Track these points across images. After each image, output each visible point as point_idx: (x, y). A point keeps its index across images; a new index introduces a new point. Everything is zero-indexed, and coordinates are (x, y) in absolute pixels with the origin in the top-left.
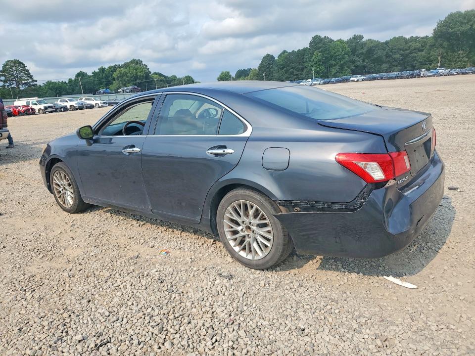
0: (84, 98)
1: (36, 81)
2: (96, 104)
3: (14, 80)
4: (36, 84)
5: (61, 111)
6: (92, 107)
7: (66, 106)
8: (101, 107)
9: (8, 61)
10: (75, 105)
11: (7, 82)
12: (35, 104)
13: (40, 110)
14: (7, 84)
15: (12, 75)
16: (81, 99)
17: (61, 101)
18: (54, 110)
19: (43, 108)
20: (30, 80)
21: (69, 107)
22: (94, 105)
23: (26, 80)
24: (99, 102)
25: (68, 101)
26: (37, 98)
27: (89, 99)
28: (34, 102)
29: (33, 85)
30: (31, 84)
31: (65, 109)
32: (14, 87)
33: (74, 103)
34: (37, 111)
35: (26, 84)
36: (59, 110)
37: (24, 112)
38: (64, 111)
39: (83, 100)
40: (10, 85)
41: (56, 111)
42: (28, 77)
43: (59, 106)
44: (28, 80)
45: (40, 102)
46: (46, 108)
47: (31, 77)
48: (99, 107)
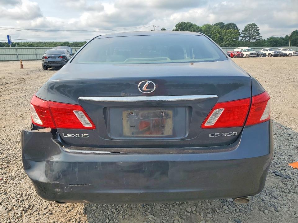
0: (282, 49)
1: (261, 37)
2: (289, 53)
3: (248, 36)
4: (261, 39)
5: (261, 57)
6: (285, 55)
7: (266, 54)
8: (293, 56)
9: (248, 25)
10: (272, 53)
11: (244, 37)
12: (245, 51)
13: (247, 55)
14: (244, 39)
15: (249, 33)
16: (280, 49)
17: (263, 50)
18: (256, 55)
19: (249, 54)
20: (258, 36)
21: (267, 54)
22: (288, 54)
23: (255, 36)
24: (292, 52)
25: (268, 50)
26: (248, 47)
27: (285, 50)
28: (245, 50)
29: (259, 39)
30: (258, 38)
31: (264, 55)
32: (247, 41)
33: (272, 52)
34: (245, 55)
35: (255, 39)
36: (260, 56)
37: (237, 55)
38: (263, 57)
39: (281, 50)
40: (246, 39)
41: (258, 56)
42: (257, 34)
43: (262, 53)
44: (257, 36)
45: (248, 50)
46: (251, 54)
47: (259, 34)
48: (291, 56)
